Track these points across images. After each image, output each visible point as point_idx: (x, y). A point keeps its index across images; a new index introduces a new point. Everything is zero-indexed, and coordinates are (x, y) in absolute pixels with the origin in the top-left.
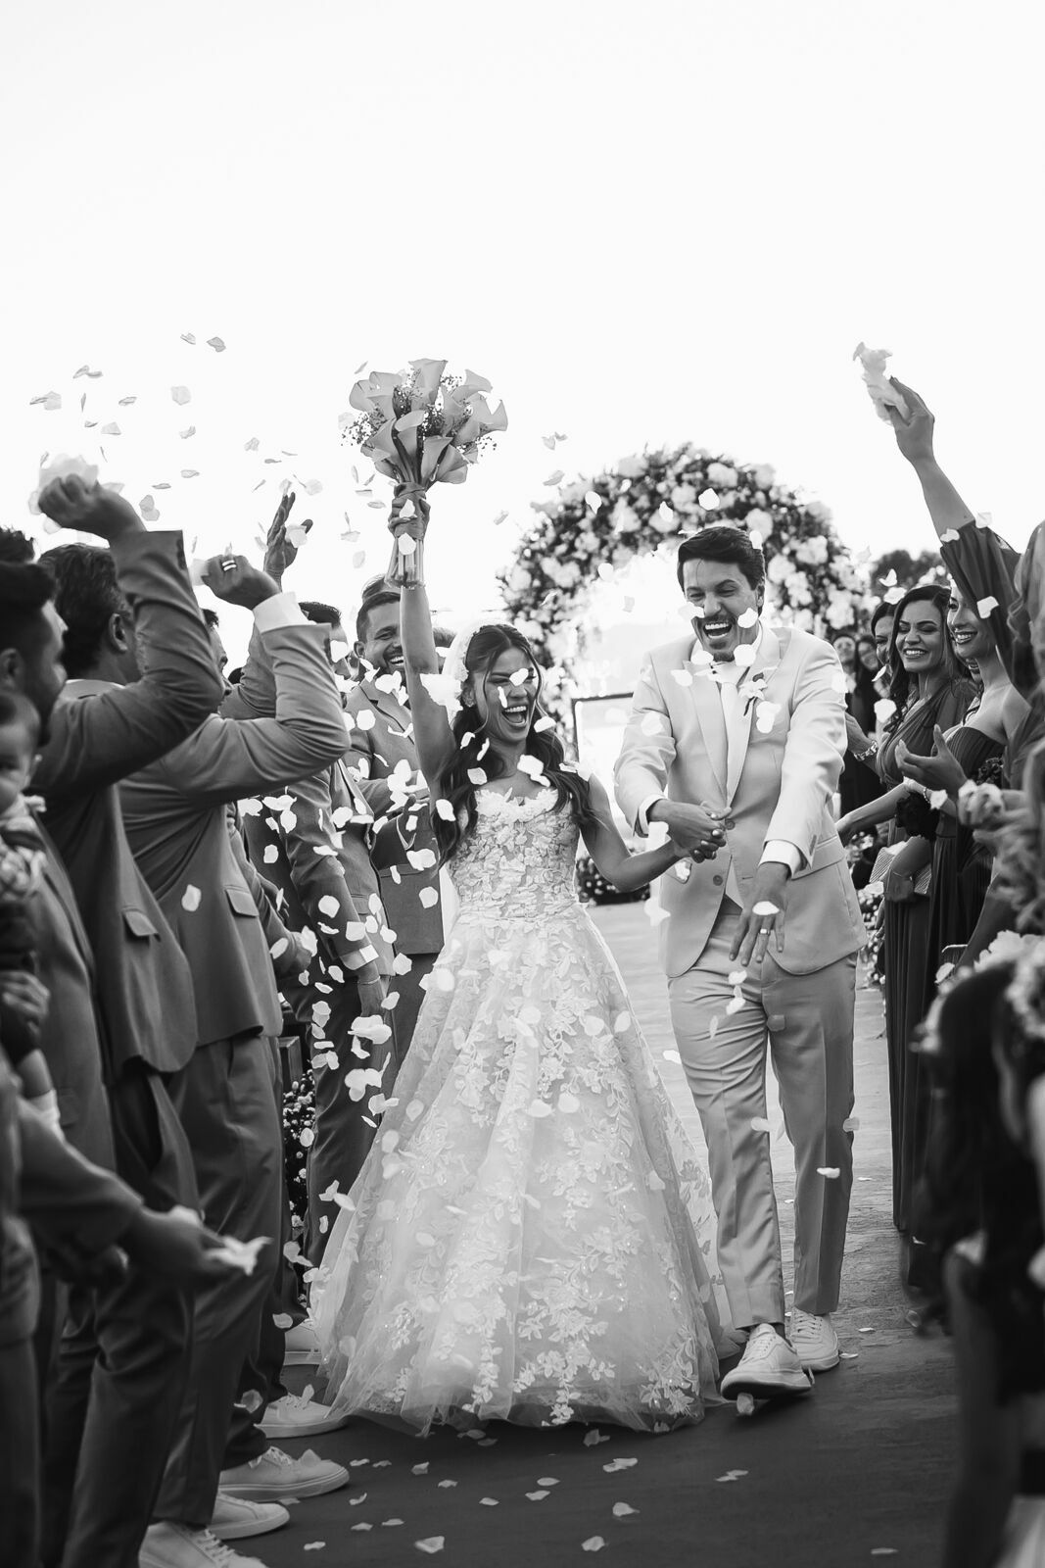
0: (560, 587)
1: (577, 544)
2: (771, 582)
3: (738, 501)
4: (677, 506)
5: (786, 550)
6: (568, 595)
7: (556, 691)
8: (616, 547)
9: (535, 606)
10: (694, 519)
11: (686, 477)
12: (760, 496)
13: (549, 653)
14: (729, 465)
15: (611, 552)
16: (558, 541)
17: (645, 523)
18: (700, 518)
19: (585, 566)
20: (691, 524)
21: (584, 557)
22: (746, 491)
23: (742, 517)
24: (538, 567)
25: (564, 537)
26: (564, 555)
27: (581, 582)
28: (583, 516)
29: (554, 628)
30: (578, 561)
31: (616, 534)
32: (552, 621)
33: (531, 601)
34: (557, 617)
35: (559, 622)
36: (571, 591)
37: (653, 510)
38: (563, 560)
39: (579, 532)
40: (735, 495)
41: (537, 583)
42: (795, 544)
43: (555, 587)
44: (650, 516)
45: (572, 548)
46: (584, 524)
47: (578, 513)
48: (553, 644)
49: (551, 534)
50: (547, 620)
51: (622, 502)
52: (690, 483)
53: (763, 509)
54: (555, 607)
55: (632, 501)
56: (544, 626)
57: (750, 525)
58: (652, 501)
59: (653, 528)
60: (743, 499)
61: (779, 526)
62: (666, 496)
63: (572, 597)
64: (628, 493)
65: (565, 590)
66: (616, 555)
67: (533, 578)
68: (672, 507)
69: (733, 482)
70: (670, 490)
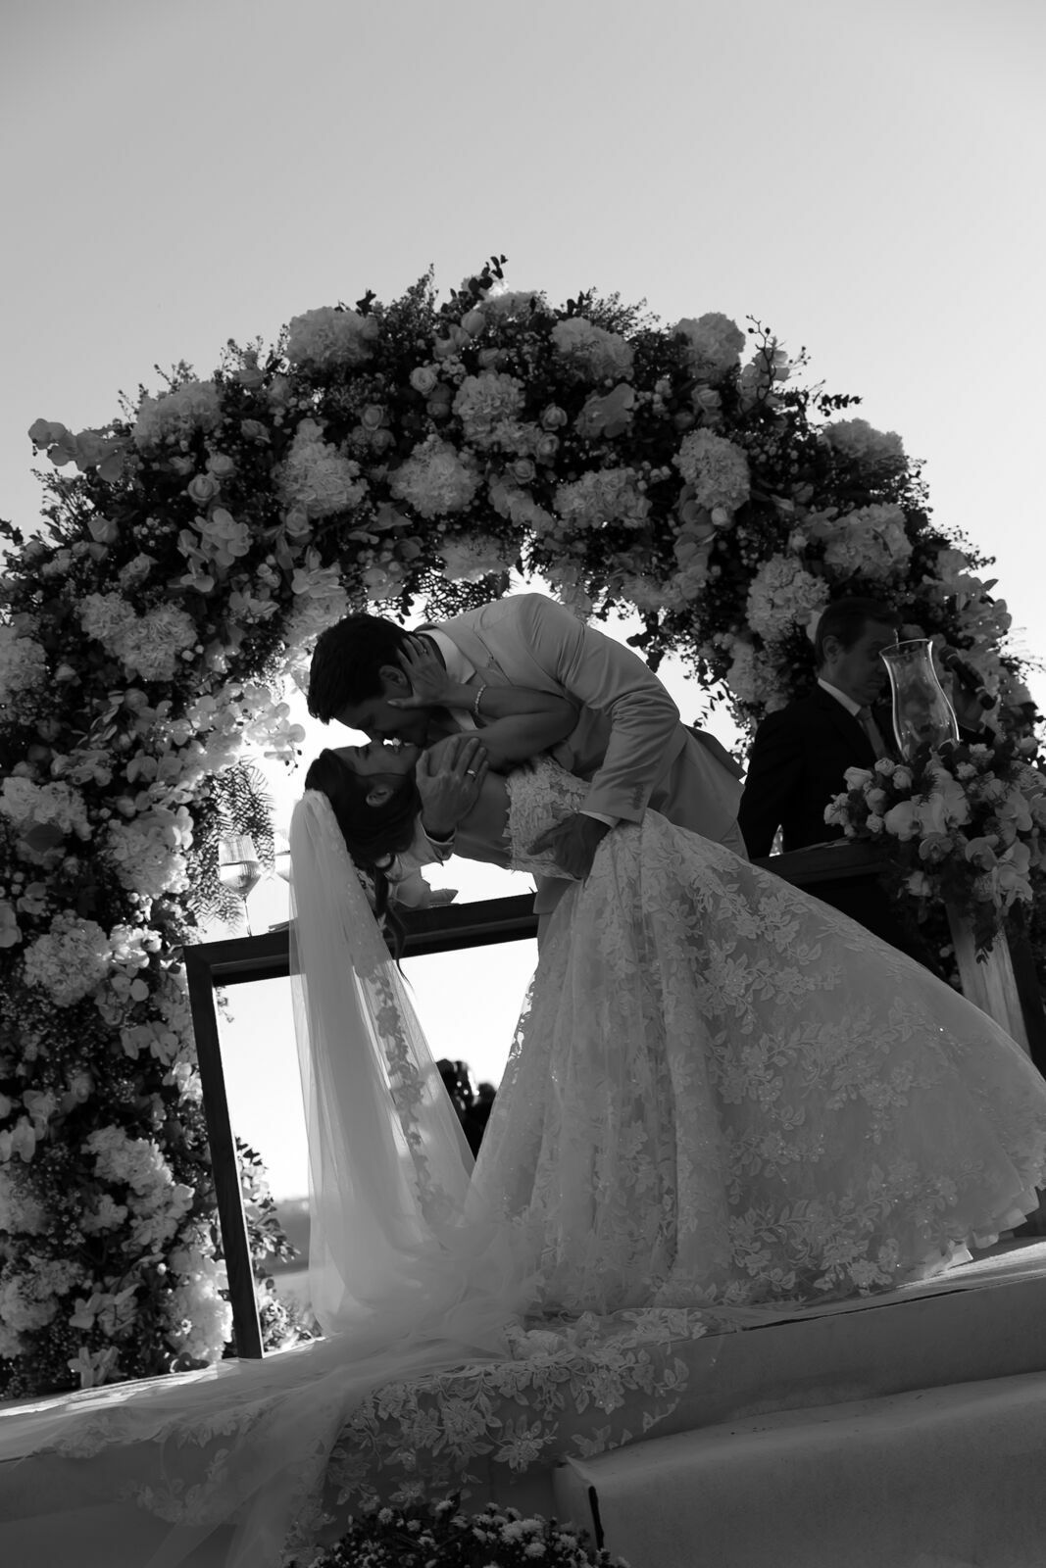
0: (138, 683)
1: (185, 546)
2: (756, 640)
3: (643, 412)
4: (469, 430)
5: (798, 541)
6: (165, 706)
7: (140, 991)
8: (300, 563)
9: (64, 744)
10: (523, 469)
11: (487, 356)
12: (706, 396)
13: (114, 879)
14: (611, 321)
15: (286, 578)
16: (124, 549)
17: (380, 491)
18: (541, 469)
19: (208, 614)
20: (513, 487)
21: (207, 587)
22: (663, 384)
23: (663, 454)
24: (71, 623)
25: (140, 531)
26: (146, 585)
27: (200, 662)
28: (200, 468)
29: (128, 805)
30: (191, 595)
31: (296, 523)
32: (120, 785)
33: (49, 729)
34: (131, 772)
35: (141, 785)
36: (175, 693)
37: (400, 452)
38: (140, 602)
39: (186, 513)
40: (637, 399)
41: (65, 672)
42: (820, 521)
43: (123, 685)
44: (393, 467)
45: (171, 564)
46: (200, 488)
47: (183, 465)
48: (125, 846)
49: (103, 530)
50: (104, 776)
51: (310, 430)
52: (505, 368)
53: (719, 434)
54: (125, 740)
55: (338, 427)
56: (93, 795)
57: (688, 473)
58: (395, 428)
59: (403, 506)
60: (658, 407)
61: (767, 476)
62: (437, 408)
63: (177, 713)
64: (327, 409)
65: (155, 692)
66: (301, 584)
67: (52, 661)
68: (456, 439)
69: (625, 362)
70: (449, 385)
